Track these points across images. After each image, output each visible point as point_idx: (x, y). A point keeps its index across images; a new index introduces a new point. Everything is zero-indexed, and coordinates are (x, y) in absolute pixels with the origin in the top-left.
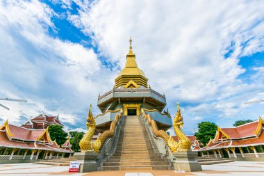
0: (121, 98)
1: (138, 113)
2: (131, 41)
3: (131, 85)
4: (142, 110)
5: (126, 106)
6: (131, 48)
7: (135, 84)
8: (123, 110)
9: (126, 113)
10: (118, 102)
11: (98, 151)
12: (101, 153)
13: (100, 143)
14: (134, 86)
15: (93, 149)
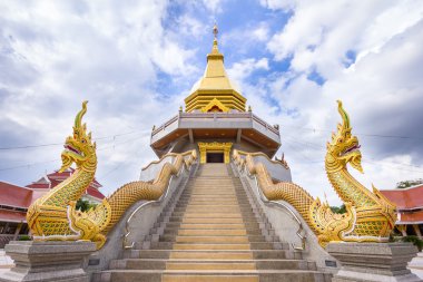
0: (193, 130)
1: (226, 158)
2: (216, 32)
3: (215, 108)
4: (235, 152)
5: (204, 146)
6: (216, 43)
7: (221, 106)
8: (199, 152)
9: (203, 159)
10: (188, 138)
11: (99, 235)
12: (110, 242)
13: (109, 214)
14: (221, 111)
15: (79, 232)
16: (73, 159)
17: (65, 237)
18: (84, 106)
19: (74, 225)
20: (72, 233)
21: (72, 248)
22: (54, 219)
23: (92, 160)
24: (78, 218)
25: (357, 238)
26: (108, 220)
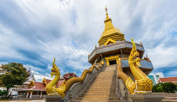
0: (102, 53)
1: (117, 62)
2: (106, 9)
3: (110, 42)
5: (107, 58)
6: (107, 14)
7: (112, 41)
9: (108, 63)
11: (63, 94)
12: (66, 95)
13: (65, 88)
14: (112, 43)
15: (57, 93)
16: (53, 74)
17: (54, 94)
18: (54, 59)
19: (56, 91)
20: (55, 93)
21: (55, 97)
22: (51, 90)
23: (58, 73)
24: (56, 89)
25: (138, 92)
26: (65, 89)
